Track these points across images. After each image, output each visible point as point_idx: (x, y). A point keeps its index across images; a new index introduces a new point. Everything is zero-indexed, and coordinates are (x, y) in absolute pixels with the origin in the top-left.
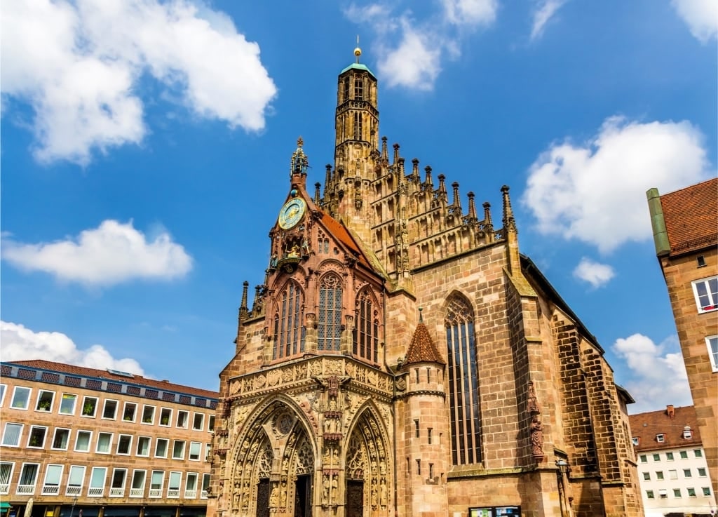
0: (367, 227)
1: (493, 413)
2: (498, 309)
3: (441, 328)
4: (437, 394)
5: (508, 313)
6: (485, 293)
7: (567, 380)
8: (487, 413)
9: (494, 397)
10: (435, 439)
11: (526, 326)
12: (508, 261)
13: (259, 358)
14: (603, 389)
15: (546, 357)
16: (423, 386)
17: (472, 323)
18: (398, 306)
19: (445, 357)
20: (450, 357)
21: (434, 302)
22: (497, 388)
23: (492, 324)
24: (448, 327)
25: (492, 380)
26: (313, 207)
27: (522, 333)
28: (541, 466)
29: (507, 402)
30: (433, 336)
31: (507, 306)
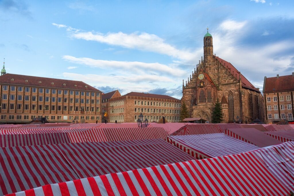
0: (212, 75)
1: (236, 112)
2: (238, 95)
3: (227, 96)
4: (227, 109)
5: (239, 96)
6: (235, 92)
7: (249, 105)
8: (235, 112)
9: (236, 110)
10: (227, 116)
11: (242, 100)
12: (240, 86)
13: (189, 97)
14: (258, 103)
15: (246, 101)
16: (225, 108)
17: (233, 96)
18: (220, 93)
19: (228, 102)
20: (229, 102)
21: (226, 92)
22: (237, 108)
23: (236, 97)
24: (228, 96)
25: (236, 107)
26: (205, 76)
27: (241, 100)
28: (244, 121)
29: (238, 111)
30: (226, 98)
31: (239, 95)
